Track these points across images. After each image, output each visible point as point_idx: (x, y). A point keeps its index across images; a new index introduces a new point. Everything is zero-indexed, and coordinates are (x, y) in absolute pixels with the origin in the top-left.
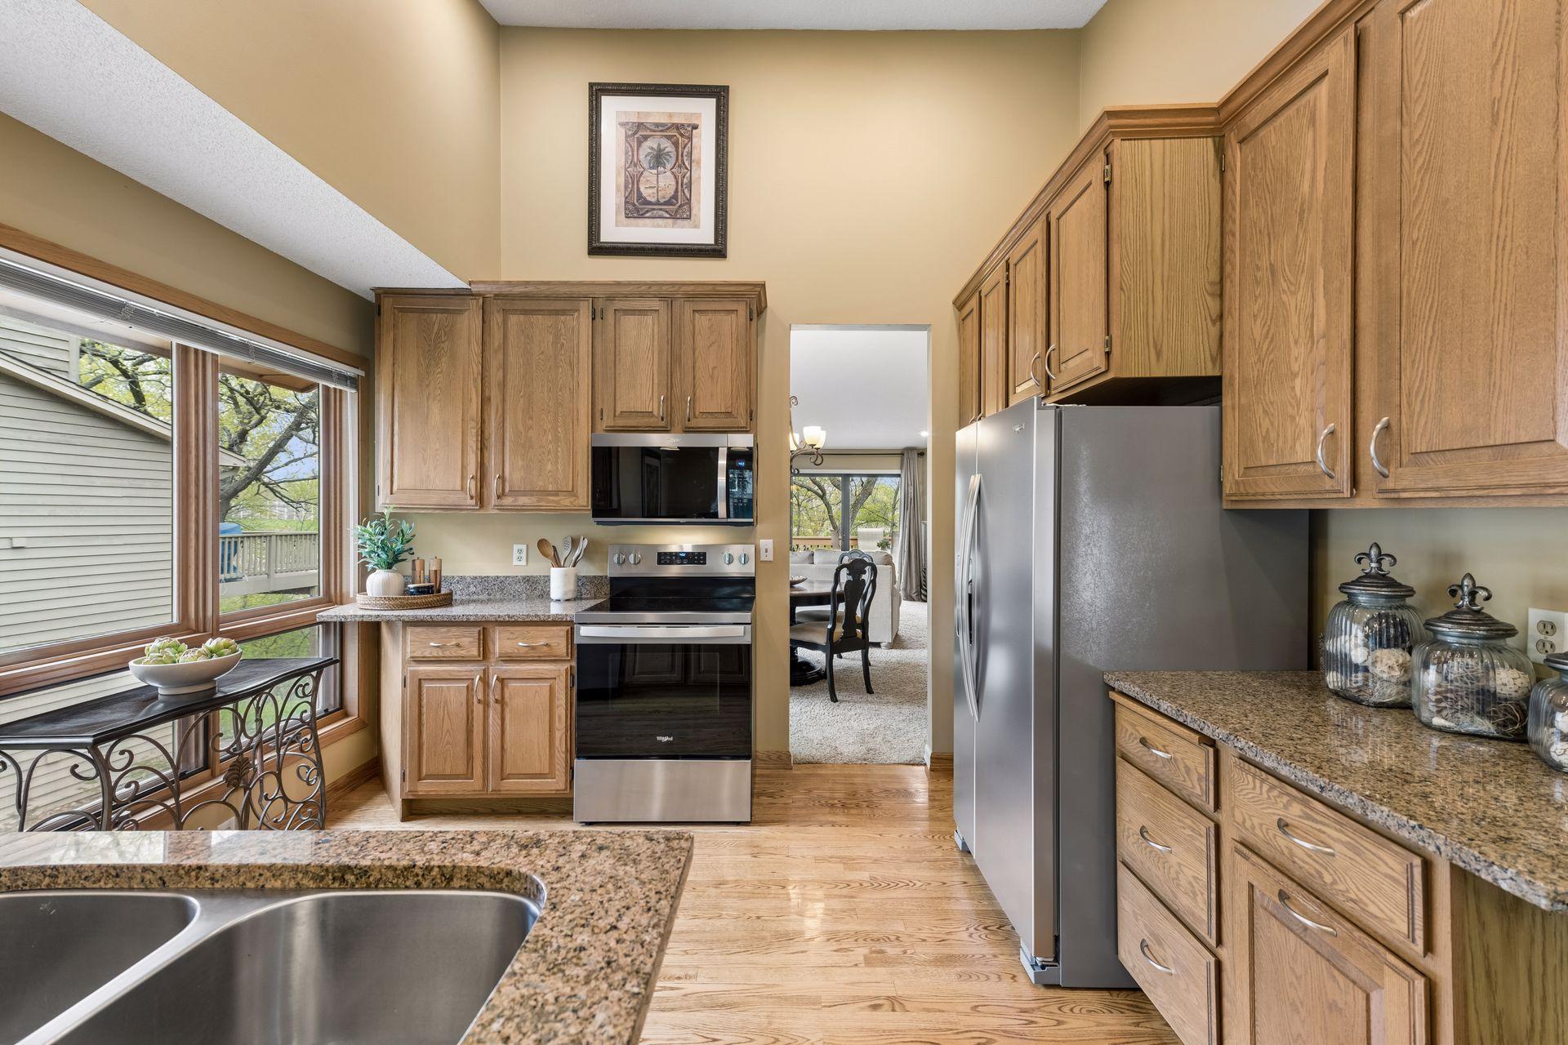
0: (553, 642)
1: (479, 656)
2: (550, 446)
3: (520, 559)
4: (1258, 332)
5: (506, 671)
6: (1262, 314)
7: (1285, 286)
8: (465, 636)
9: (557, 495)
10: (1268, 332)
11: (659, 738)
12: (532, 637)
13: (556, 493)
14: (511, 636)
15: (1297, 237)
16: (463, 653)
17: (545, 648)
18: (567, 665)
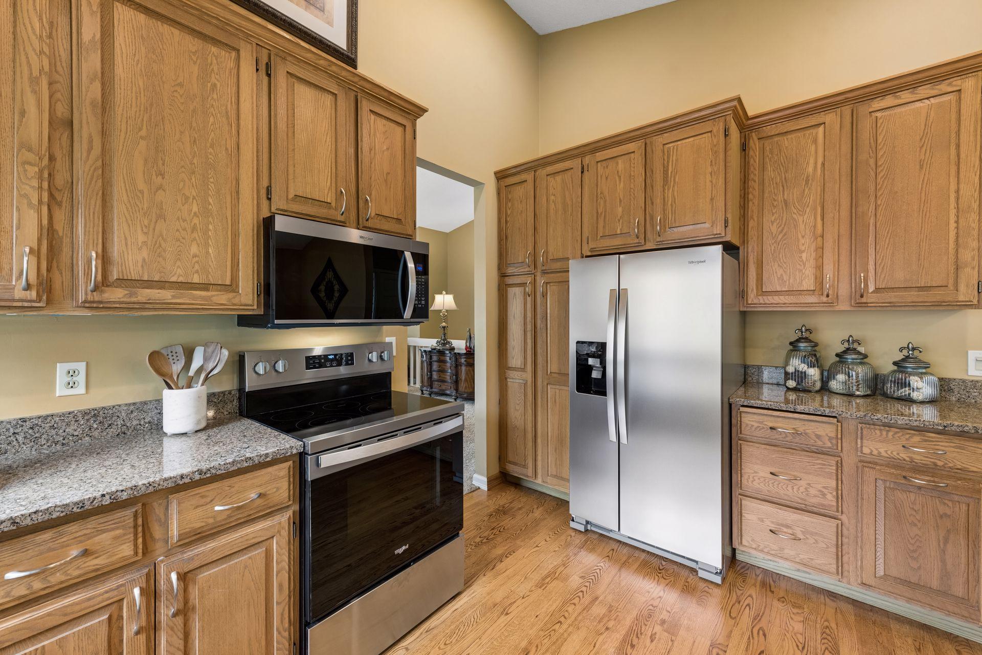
0: (269, 489)
1: (136, 553)
2: (196, 221)
3: (71, 385)
4: (774, 229)
5: (191, 559)
6: (778, 221)
7: (795, 211)
8: (103, 531)
9: (207, 290)
10: (782, 230)
11: (396, 552)
12: (238, 492)
13: (205, 287)
14: (203, 501)
15: (804, 190)
16: (99, 562)
17: (260, 501)
18: (290, 513)
